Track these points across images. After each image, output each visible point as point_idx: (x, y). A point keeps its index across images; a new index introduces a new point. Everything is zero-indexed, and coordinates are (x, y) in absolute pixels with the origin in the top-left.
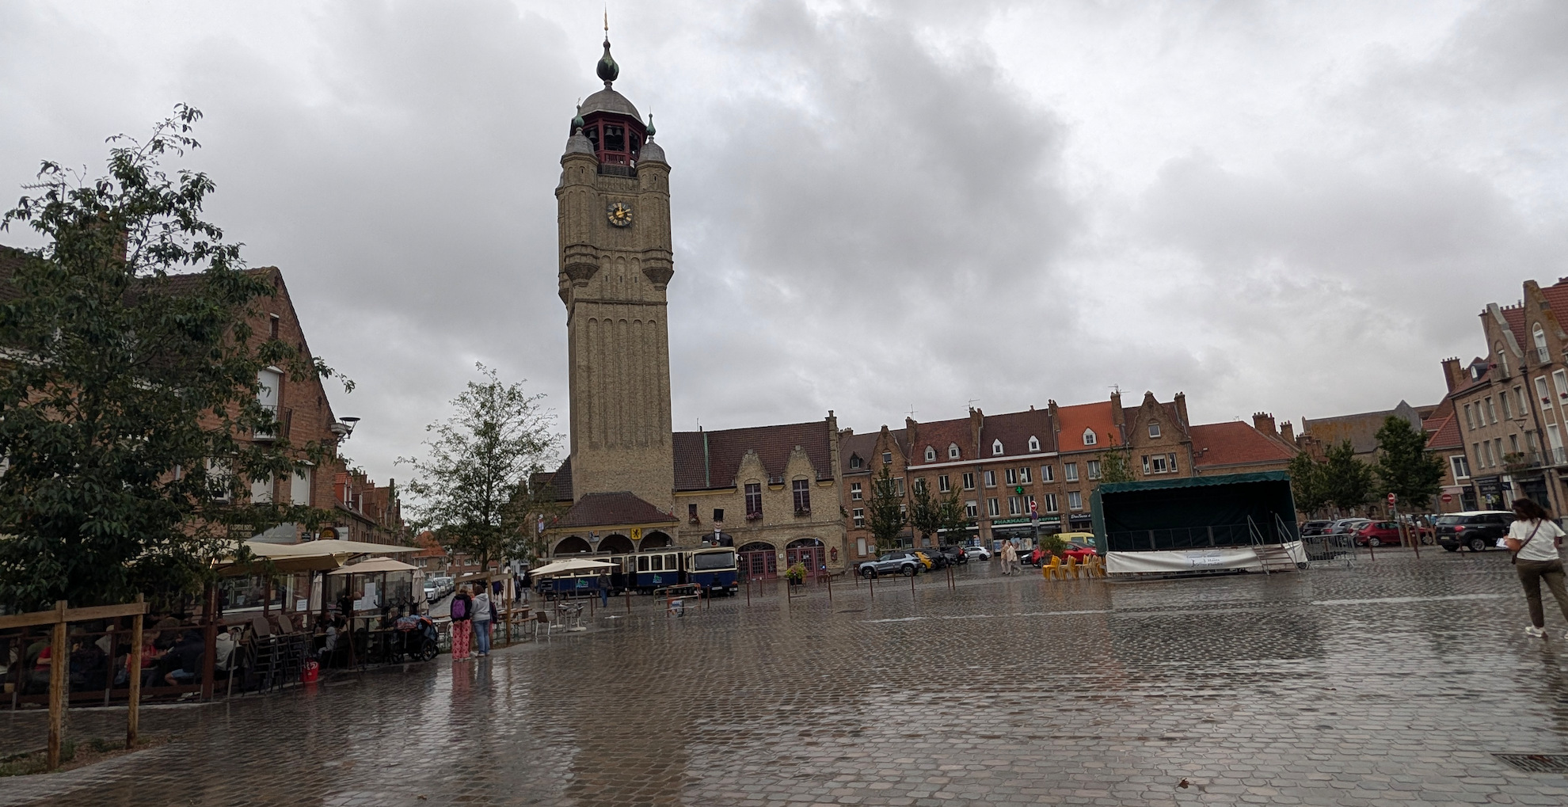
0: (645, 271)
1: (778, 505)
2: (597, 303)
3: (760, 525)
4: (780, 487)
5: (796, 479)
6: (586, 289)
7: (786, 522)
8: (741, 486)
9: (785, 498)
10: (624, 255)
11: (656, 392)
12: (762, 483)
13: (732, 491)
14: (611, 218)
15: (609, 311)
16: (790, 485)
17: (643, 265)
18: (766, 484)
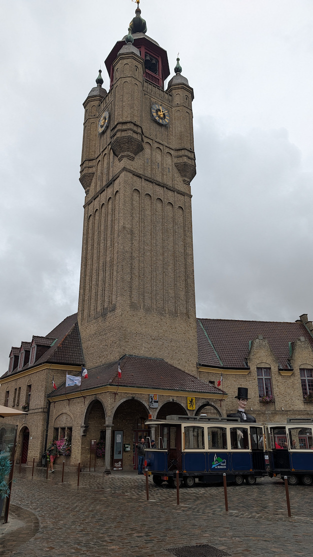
0: (177, 165)
1: (288, 391)
2: (141, 178)
3: (272, 408)
4: (289, 374)
5: (302, 367)
6: (133, 163)
7: (296, 408)
8: (253, 368)
9: (294, 384)
10: (161, 148)
11: (183, 269)
12: (272, 367)
13: (245, 372)
14: (155, 114)
15: (149, 188)
16: (297, 372)
17: (176, 160)
18: (277, 369)
